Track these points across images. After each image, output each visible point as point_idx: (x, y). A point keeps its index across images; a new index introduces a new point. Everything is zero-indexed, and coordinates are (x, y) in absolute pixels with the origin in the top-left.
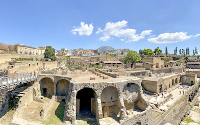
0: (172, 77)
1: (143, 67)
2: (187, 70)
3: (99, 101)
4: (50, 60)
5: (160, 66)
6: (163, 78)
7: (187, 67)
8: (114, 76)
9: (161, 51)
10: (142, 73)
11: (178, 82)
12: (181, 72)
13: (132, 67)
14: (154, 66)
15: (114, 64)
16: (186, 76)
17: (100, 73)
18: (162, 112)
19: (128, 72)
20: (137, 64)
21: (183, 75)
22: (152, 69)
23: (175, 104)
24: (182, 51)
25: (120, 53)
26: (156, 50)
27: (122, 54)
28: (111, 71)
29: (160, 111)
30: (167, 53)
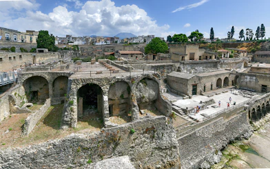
0: (216, 75)
1: (170, 58)
2: (255, 65)
3: (106, 98)
4: (47, 50)
5: (197, 57)
6: (201, 75)
7: (253, 60)
8: (127, 70)
9: (201, 35)
10: (168, 66)
11: (230, 83)
12: (240, 68)
13: (154, 58)
14: (187, 58)
15: (132, 55)
16: (250, 75)
17: (111, 66)
18: (193, 121)
19: (148, 65)
20: (162, 55)
21: (241, 74)
22: (183, 62)
23: (219, 115)
24: (245, 32)
25: (143, 41)
26: (193, 35)
27: (145, 41)
28: (126, 63)
29: (190, 120)
30: (212, 37)
